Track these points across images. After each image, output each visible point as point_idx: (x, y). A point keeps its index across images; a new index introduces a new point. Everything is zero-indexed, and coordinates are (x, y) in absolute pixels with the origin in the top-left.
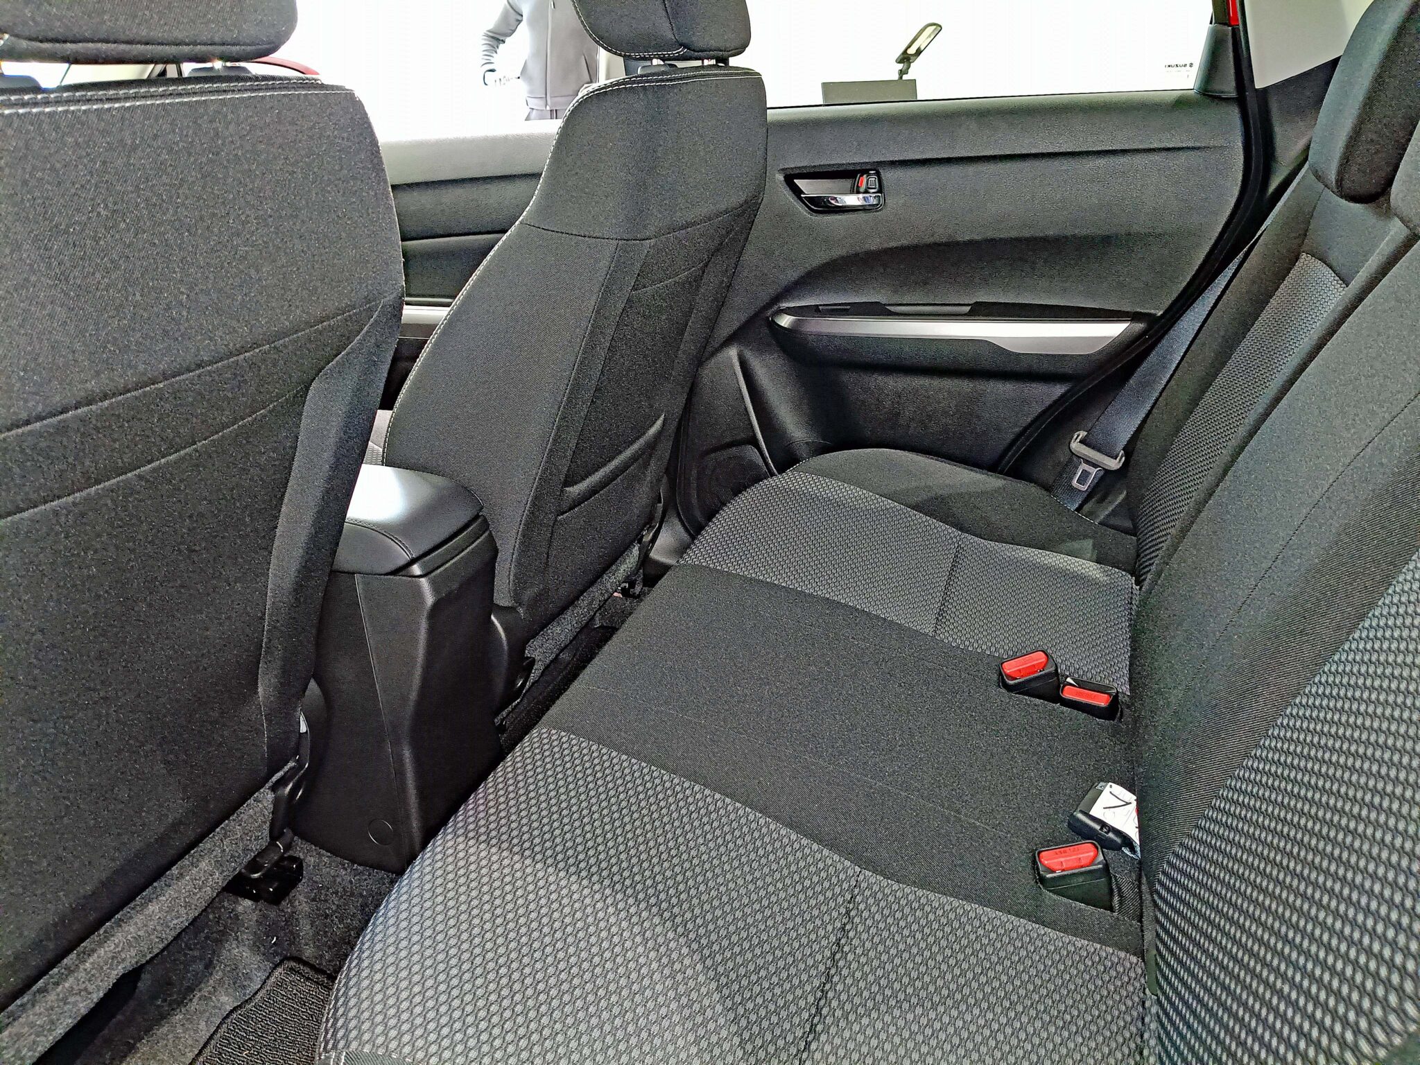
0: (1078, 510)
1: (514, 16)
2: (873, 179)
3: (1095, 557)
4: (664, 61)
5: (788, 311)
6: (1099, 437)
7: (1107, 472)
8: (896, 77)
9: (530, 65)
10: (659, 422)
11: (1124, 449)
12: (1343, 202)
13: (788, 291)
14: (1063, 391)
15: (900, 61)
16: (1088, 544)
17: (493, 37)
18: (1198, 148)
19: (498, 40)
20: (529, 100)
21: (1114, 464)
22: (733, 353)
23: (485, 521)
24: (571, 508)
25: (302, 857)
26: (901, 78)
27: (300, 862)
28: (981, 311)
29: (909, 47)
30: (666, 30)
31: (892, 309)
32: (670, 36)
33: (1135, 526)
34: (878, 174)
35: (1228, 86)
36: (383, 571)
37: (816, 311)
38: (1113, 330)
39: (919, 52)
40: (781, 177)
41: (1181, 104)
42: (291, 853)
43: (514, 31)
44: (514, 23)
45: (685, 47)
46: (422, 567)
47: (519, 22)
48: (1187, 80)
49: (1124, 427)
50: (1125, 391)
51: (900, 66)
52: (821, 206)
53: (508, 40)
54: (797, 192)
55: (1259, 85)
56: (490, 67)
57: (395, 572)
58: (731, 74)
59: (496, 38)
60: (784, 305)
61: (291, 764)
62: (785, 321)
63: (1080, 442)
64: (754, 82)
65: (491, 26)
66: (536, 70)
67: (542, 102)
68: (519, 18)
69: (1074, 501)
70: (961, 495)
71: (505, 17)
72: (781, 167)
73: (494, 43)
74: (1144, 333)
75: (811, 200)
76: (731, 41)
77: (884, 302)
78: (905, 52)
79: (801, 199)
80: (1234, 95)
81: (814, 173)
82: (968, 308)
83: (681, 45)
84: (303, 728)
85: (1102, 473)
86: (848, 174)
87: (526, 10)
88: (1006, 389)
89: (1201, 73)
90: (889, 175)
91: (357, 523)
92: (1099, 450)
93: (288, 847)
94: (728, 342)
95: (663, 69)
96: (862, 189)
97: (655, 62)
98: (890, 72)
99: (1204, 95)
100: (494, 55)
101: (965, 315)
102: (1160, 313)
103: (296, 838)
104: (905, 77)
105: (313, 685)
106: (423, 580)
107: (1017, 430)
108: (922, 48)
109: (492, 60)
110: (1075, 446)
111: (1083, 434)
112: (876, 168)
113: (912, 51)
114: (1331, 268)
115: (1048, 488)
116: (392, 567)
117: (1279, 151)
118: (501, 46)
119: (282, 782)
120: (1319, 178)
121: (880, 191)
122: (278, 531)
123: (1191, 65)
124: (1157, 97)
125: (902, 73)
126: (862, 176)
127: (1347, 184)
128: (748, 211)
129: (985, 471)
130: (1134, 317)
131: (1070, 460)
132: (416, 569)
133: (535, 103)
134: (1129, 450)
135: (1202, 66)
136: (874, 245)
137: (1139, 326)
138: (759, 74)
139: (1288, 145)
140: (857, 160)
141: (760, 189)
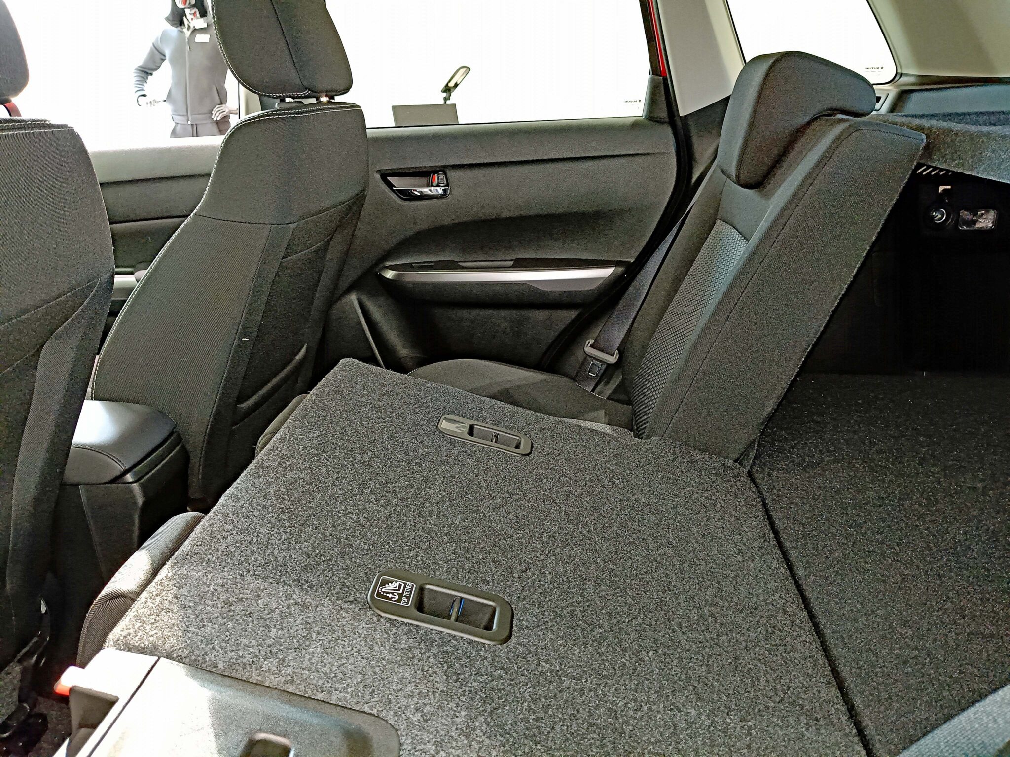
0: (593, 390)
1: (159, 56)
2: (442, 177)
3: (607, 421)
4: (294, 99)
5: (391, 268)
6: (602, 343)
7: (609, 365)
8: (442, 102)
9: (173, 92)
10: (304, 350)
11: (617, 350)
12: (740, 188)
13: (389, 254)
14: (577, 314)
15: (444, 91)
16: (602, 413)
17: (143, 71)
18: (648, 154)
19: (147, 73)
20: (174, 117)
21: (612, 360)
22: (353, 297)
23: (179, 435)
24: (242, 420)
25: (45, 712)
26: (445, 103)
27: (44, 717)
28: (521, 264)
29: (450, 81)
30: (294, 77)
31: (461, 264)
32: (298, 81)
33: (630, 399)
34: (445, 173)
35: (663, 114)
36: (104, 481)
37: (410, 267)
38: (605, 272)
39: (456, 85)
40: (378, 176)
41: (635, 125)
42: (36, 710)
43: (159, 67)
44: (159, 61)
45: (309, 90)
46: (134, 475)
47: (163, 60)
48: (637, 110)
49: (617, 335)
50: (616, 312)
51: (445, 95)
52: (407, 195)
53: (154, 73)
54: (390, 186)
55: (682, 113)
56: (143, 93)
57: (114, 481)
58: (342, 108)
59: (146, 72)
60: (388, 264)
61: (35, 639)
62: (389, 274)
63: (591, 346)
64: (356, 112)
65: (141, 63)
66: (179, 96)
67: (184, 118)
68: (163, 57)
69: (590, 385)
70: (519, 387)
71: (151, 56)
72: (378, 168)
73: (144, 75)
74: (624, 273)
75: (400, 191)
76: (340, 84)
77: (456, 260)
78: (447, 85)
79: (394, 191)
80: (667, 120)
81: (402, 173)
82: (512, 262)
83: (306, 88)
84: (44, 609)
85: (605, 365)
86: (424, 174)
87: (168, 53)
88: (540, 315)
89: (646, 106)
90: (451, 174)
91: (80, 447)
92: (603, 351)
93: (33, 705)
94: (349, 290)
95: (294, 105)
96: (435, 184)
97: (287, 100)
98: (438, 98)
99: (649, 120)
100: (145, 84)
101: (510, 267)
102: (632, 261)
103: (39, 698)
104: (448, 102)
105: (50, 576)
106: (135, 485)
107: (550, 341)
108: (458, 83)
109: (144, 88)
110: (588, 349)
111: (592, 341)
112: (444, 169)
113: (451, 84)
114: (736, 229)
115: (574, 379)
116: (109, 477)
117: (697, 155)
118: (150, 77)
119: (29, 655)
120: (723, 172)
121: (447, 185)
122: (20, 459)
123: (640, 101)
124: (621, 121)
125: (446, 99)
126: (434, 175)
127: (742, 177)
128: (359, 200)
129: (532, 370)
130: (617, 264)
131: (585, 359)
132: (129, 478)
133: (179, 119)
134: (622, 351)
135: (647, 102)
136: (446, 220)
137: (621, 269)
138: (359, 107)
139: (702, 151)
140: (430, 164)
141: (366, 184)
